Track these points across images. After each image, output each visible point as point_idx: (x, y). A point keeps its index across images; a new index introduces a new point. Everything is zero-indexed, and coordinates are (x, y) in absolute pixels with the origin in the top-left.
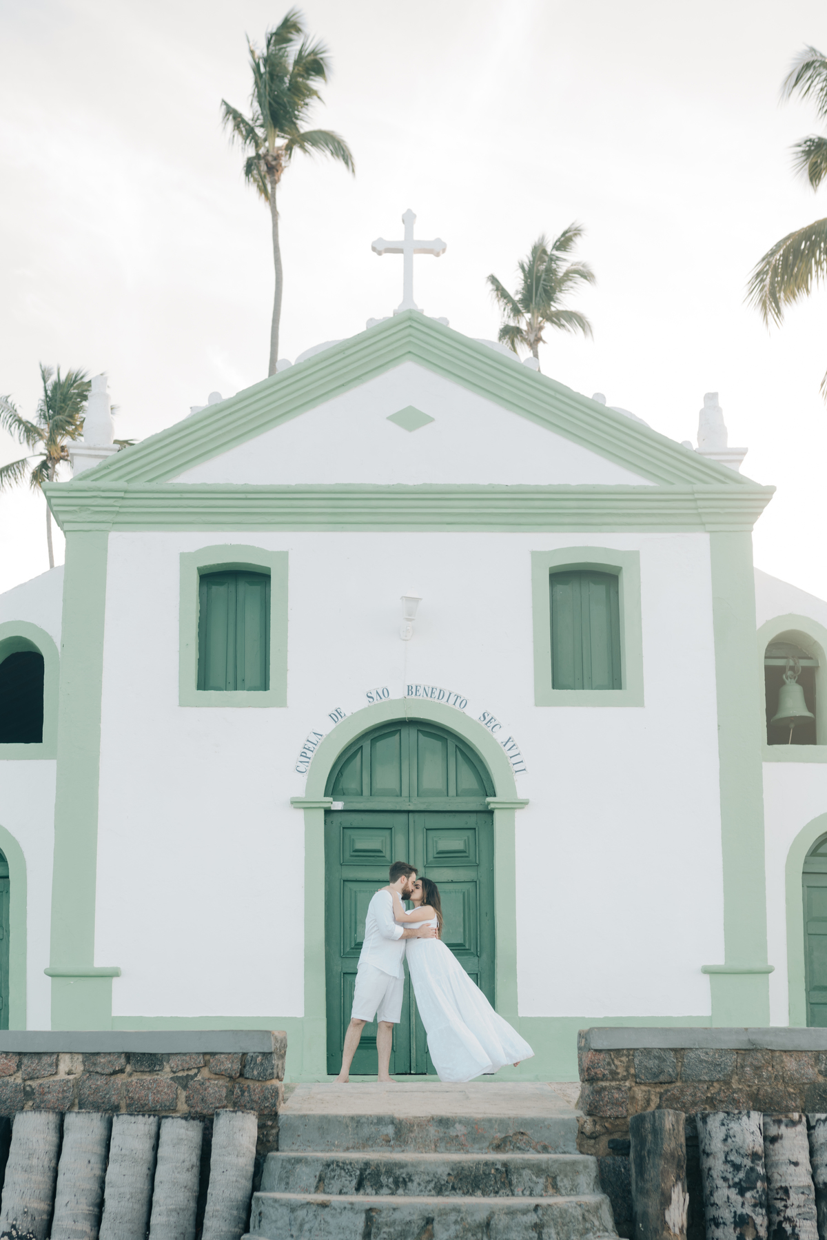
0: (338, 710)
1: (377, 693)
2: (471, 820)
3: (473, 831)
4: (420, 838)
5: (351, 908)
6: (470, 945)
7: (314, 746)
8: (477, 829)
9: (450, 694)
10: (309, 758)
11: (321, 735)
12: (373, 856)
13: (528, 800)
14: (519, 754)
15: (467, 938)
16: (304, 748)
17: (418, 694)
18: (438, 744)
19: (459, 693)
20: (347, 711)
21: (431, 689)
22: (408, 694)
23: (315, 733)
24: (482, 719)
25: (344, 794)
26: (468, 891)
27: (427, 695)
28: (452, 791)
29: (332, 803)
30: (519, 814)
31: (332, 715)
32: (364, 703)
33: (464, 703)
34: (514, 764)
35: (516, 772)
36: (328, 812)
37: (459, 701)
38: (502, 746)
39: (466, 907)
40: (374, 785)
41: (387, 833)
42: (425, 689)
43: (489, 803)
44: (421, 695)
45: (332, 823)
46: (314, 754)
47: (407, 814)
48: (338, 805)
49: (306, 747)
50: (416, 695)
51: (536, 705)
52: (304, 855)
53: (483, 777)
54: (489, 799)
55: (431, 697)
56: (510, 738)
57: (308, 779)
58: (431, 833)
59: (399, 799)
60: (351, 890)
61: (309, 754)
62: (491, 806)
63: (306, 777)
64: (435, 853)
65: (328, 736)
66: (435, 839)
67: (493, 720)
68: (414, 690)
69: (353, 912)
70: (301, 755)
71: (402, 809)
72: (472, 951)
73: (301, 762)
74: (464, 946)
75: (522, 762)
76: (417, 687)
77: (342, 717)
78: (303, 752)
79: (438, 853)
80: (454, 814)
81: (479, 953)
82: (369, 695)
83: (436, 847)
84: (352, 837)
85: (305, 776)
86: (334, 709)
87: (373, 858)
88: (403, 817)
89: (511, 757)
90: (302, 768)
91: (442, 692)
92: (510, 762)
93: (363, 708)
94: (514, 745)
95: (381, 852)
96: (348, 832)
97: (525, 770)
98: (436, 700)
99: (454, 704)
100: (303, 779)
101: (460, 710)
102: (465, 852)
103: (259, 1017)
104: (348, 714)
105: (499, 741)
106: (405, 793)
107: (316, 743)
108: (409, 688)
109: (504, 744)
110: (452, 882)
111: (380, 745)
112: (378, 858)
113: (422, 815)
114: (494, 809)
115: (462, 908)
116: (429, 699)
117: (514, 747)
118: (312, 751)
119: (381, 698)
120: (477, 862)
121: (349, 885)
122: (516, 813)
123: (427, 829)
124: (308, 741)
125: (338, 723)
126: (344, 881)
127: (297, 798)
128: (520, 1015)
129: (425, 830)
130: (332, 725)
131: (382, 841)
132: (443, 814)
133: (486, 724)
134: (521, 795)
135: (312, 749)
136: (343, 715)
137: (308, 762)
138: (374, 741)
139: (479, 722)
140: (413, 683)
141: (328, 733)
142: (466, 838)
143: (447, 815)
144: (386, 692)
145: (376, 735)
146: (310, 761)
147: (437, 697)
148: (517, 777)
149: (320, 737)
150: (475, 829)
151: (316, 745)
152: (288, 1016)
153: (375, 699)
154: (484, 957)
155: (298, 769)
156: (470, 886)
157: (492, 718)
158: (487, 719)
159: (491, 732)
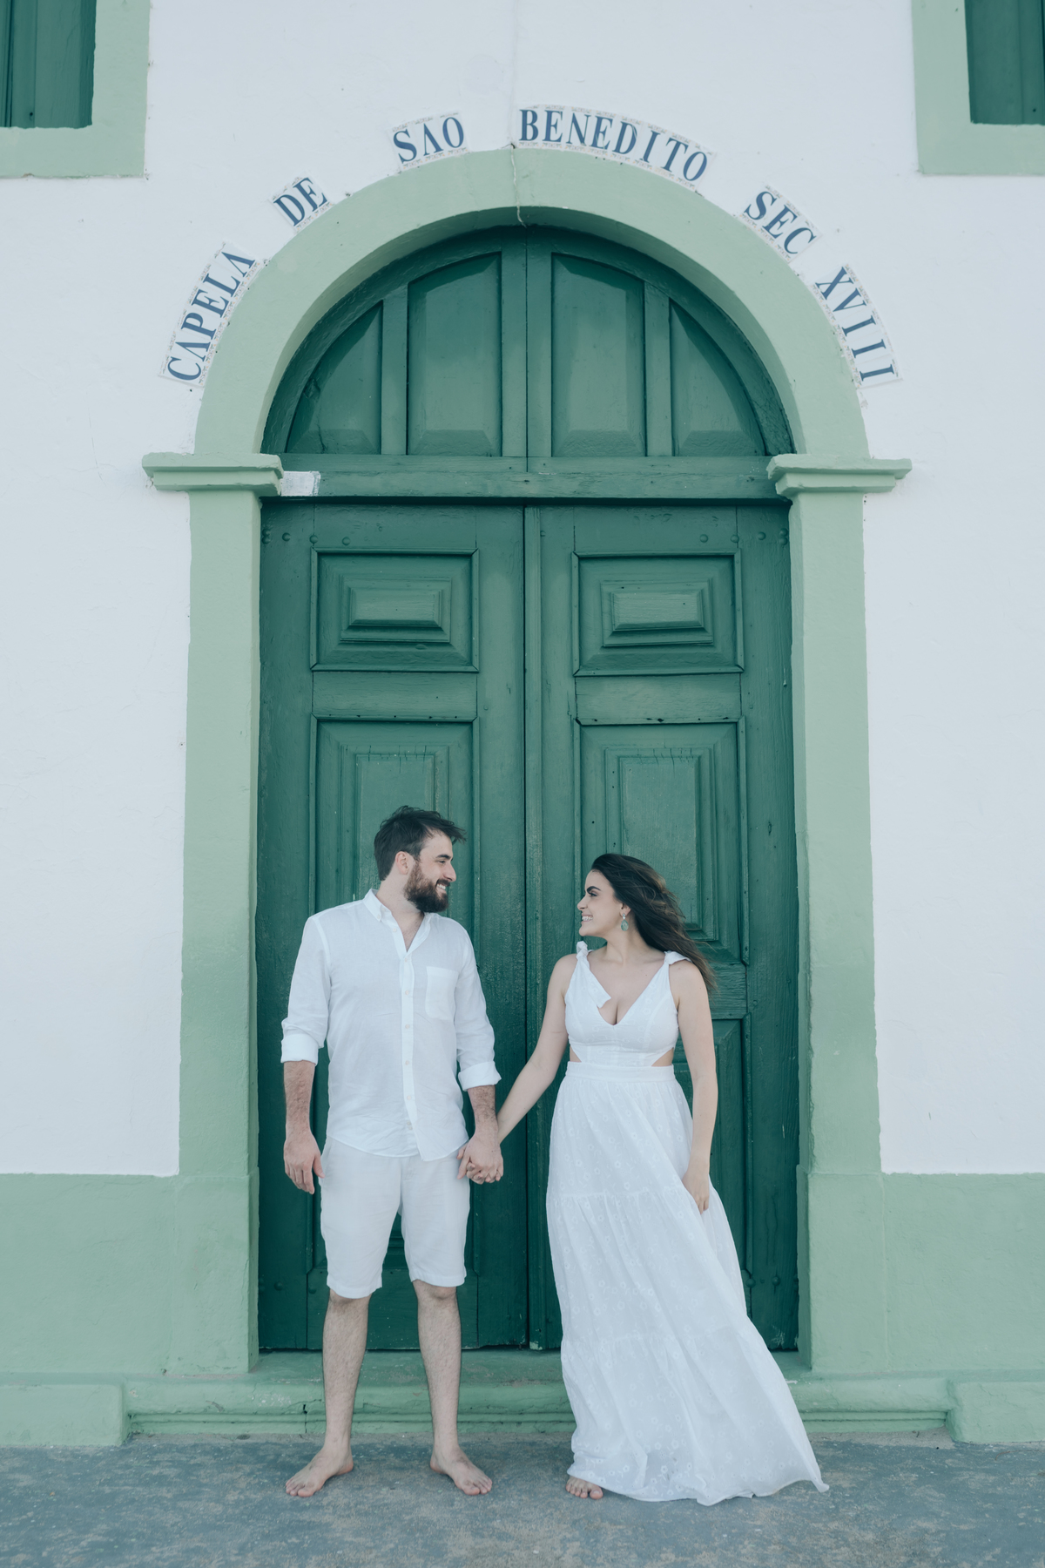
0: (305, 185)
1: (427, 132)
2: (719, 531)
3: (724, 564)
4: (561, 584)
5: (340, 809)
6: (719, 931)
7: (227, 295)
8: (737, 558)
9: (655, 135)
10: (211, 334)
11: (250, 263)
12: (413, 643)
13: (908, 462)
14: (871, 321)
15: (709, 904)
16: (196, 302)
17: (554, 136)
18: (614, 298)
19: (682, 134)
20: (332, 188)
21: (593, 122)
22: (524, 138)
23: (229, 257)
24: (755, 211)
25: (324, 449)
26: (712, 753)
27: (582, 140)
28: (660, 440)
29: (279, 476)
30: (876, 512)
31: (285, 201)
32: (388, 162)
33: (699, 165)
34: (856, 353)
35: (864, 376)
36: (273, 506)
37: (681, 157)
38: (818, 297)
39: (707, 805)
40: (416, 420)
41: (456, 569)
42: (574, 121)
43: (780, 474)
44: (565, 139)
45: (285, 537)
46: (224, 321)
47: (519, 512)
48: (302, 483)
49: (201, 298)
50: (548, 138)
51: (924, 170)
52: (187, 640)
53: (755, 395)
54: (781, 460)
55: (595, 144)
56: (843, 272)
57: (203, 400)
58: (594, 572)
59: (496, 464)
60: (340, 748)
61: (211, 320)
62: (791, 482)
63: (199, 393)
64: (608, 633)
65: (271, 264)
66: (606, 589)
67: (788, 216)
68: (541, 124)
69: (347, 823)
70: (185, 325)
71: (505, 494)
72: (725, 945)
73: (184, 345)
74: (701, 931)
75: (881, 344)
76: (550, 114)
77: (315, 206)
78: (190, 316)
79: (616, 633)
80: (665, 510)
81: (746, 953)
82: (402, 138)
83: (611, 614)
84: (347, 583)
85: (198, 388)
86: (292, 180)
87: (413, 650)
88: (504, 524)
89: (847, 331)
90: (187, 364)
91: (629, 131)
92: (843, 344)
93: (384, 176)
94: (856, 293)
95: (434, 627)
96: (335, 567)
97: (890, 370)
98: (610, 154)
99: (667, 167)
100: (189, 399)
101: (685, 184)
102: (702, 630)
103: (32, 1175)
104: (335, 198)
105: (809, 280)
106: (514, 444)
107: (232, 285)
108: (527, 119)
109: (824, 288)
110: (661, 724)
111: (439, 299)
112: (429, 650)
113: (567, 516)
114: (796, 492)
115: (693, 808)
116: (587, 150)
117: (857, 300)
118: (221, 312)
119: (438, 149)
120: (740, 661)
121: (335, 734)
122: (865, 508)
123: (581, 559)
124: (208, 279)
125: (303, 225)
126: (320, 721)
127: (164, 455)
128: (887, 1168)
129: (575, 560)
130: (285, 231)
131: (441, 595)
132: (633, 512)
133: (768, 228)
134: (882, 449)
135: (221, 306)
136: (318, 200)
137: (206, 346)
138: (417, 290)
139: (744, 221)
140: (540, 102)
141: (270, 255)
142: (705, 586)
143: (643, 514)
144: (454, 129)
145: (425, 269)
146: (214, 342)
147: (613, 146)
148: (869, 392)
149: (244, 267)
150: (731, 557)
151: (232, 292)
152: (125, 1173)
153: (420, 152)
154: (763, 963)
155: (175, 366)
156: (717, 739)
157: (786, 210)
158: (772, 212)
159: (781, 252)
